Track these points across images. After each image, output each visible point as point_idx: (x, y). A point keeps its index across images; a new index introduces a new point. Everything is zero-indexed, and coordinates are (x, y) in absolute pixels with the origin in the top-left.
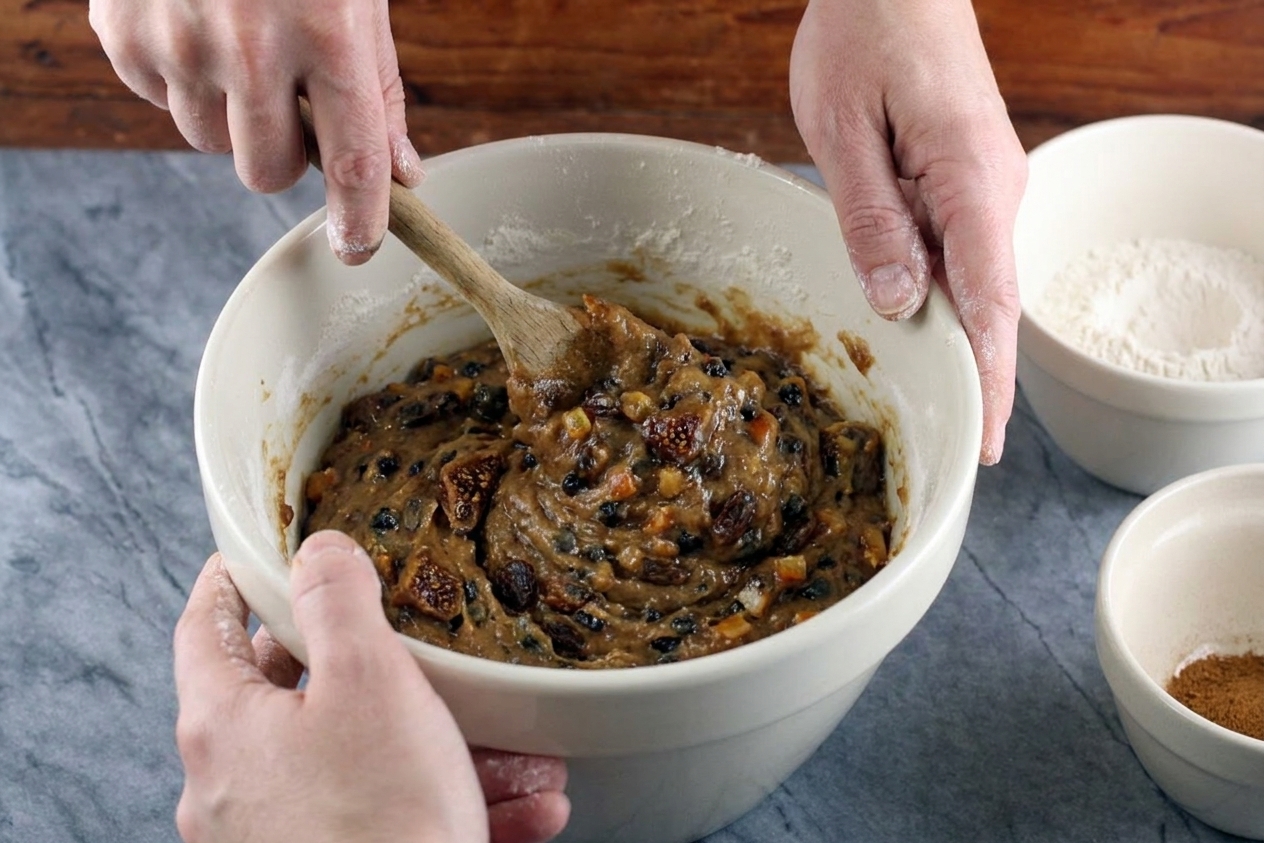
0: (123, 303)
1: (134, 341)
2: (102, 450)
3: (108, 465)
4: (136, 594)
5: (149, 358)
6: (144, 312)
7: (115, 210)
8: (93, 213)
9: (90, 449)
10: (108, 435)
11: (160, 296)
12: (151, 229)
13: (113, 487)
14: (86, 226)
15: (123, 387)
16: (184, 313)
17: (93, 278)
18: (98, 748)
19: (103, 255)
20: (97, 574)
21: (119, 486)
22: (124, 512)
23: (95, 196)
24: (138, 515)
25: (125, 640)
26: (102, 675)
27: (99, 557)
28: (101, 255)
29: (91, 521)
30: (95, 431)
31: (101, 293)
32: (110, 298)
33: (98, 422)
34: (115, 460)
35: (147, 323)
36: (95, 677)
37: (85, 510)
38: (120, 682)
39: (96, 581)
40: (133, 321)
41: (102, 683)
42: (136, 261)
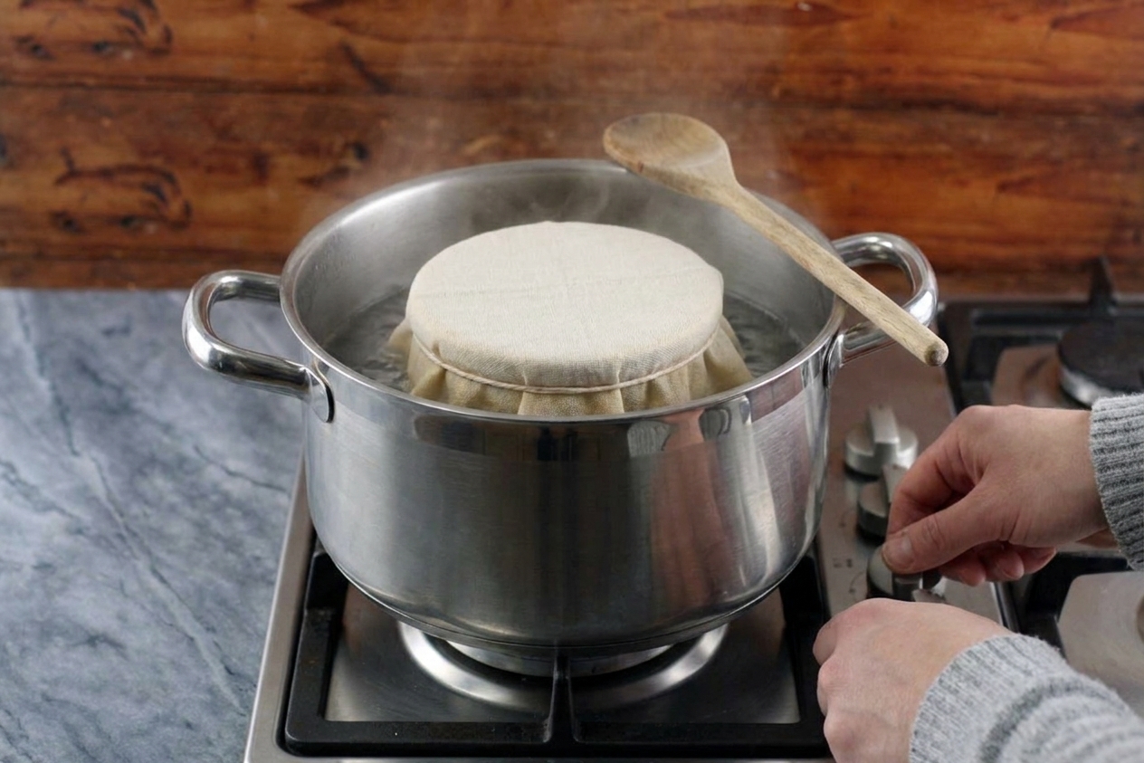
0: (130, 393)
1: (138, 419)
2: (109, 492)
3: (113, 501)
4: (132, 586)
5: (150, 431)
6: (146, 399)
7: (126, 331)
8: (109, 333)
9: (100, 491)
10: (114, 482)
11: (160, 388)
12: (153, 344)
13: (117, 517)
14: (103, 342)
15: (127, 449)
16: (178, 398)
17: (105, 376)
18: (98, 689)
19: (114, 361)
20: (102, 574)
21: (122, 515)
22: (125, 533)
23: (111, 319)
24: (135, 535)
25: (122, 618)
26: (102, 642)
27: (105, 565)
28: (114, 362)
29: (99, 540)
30: (104, 479)
31: (113, 387)
32: (119, 390)
33: (106, 474)
34: (119, 498)
35: (149, 407)
36: (97, 642)
37: (94, 532)
38: (116, 645)
39: (100, 578)
40: (139, 404)
41: (102, 647)
42: (140, 366)
